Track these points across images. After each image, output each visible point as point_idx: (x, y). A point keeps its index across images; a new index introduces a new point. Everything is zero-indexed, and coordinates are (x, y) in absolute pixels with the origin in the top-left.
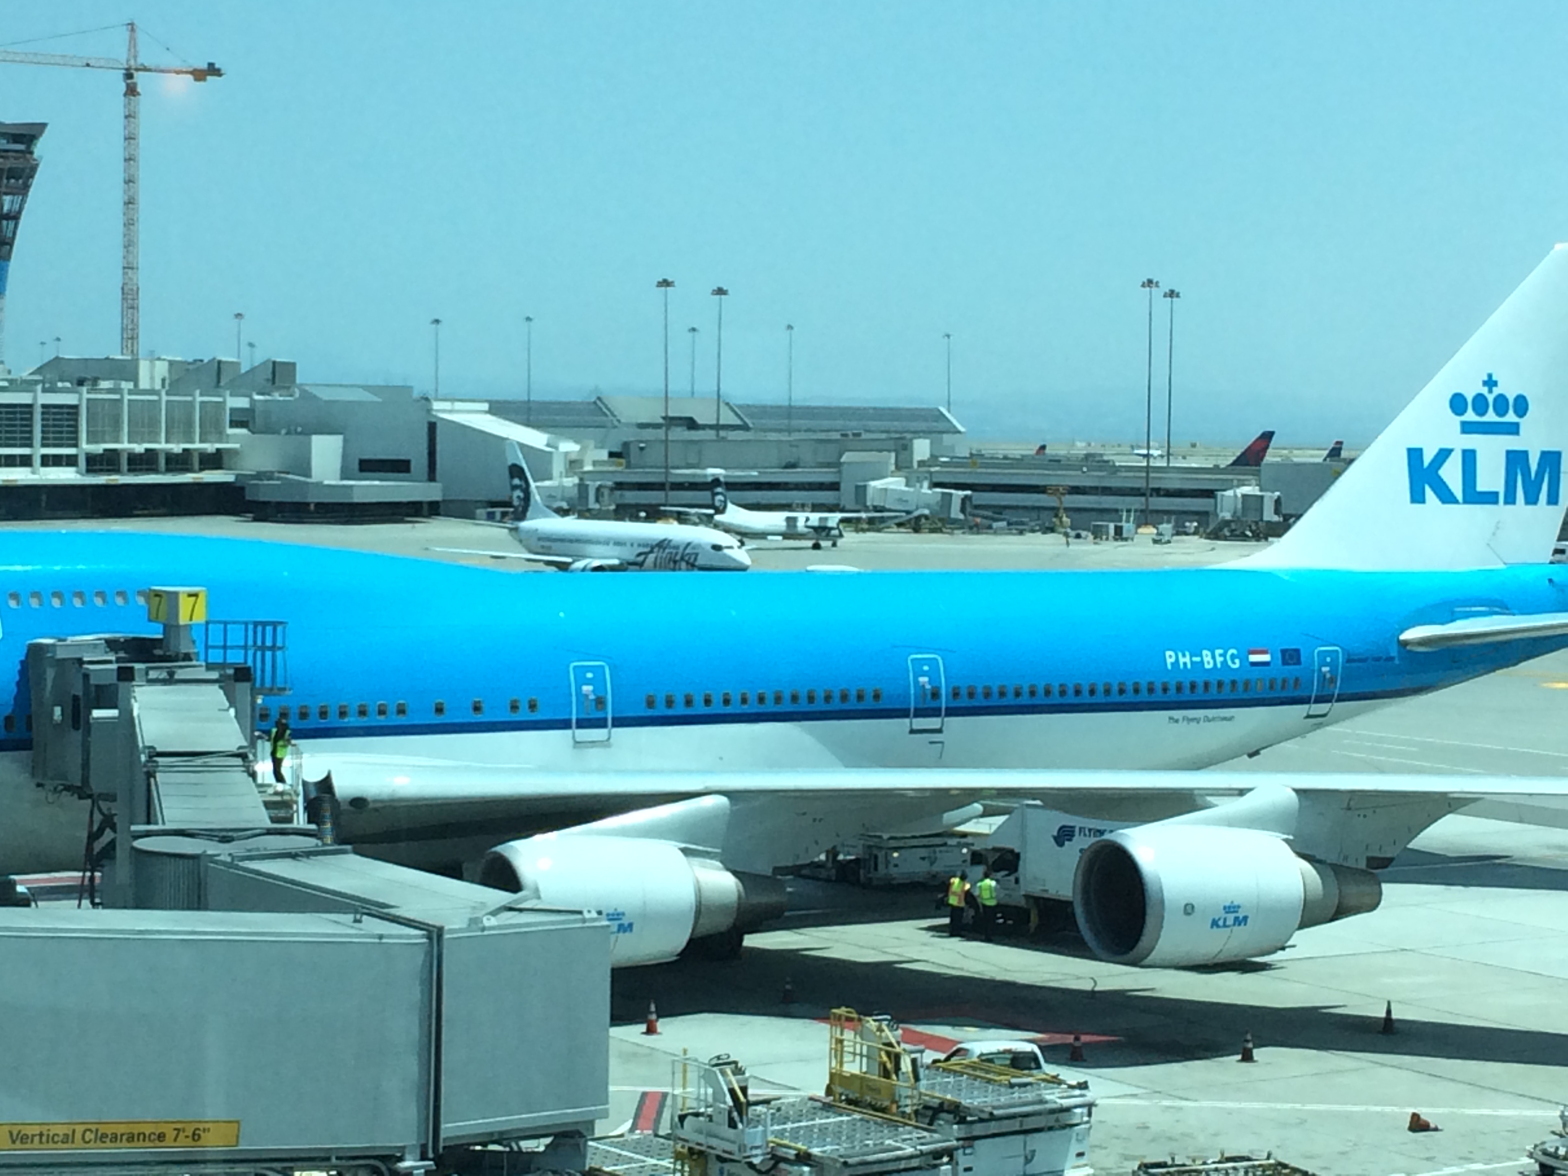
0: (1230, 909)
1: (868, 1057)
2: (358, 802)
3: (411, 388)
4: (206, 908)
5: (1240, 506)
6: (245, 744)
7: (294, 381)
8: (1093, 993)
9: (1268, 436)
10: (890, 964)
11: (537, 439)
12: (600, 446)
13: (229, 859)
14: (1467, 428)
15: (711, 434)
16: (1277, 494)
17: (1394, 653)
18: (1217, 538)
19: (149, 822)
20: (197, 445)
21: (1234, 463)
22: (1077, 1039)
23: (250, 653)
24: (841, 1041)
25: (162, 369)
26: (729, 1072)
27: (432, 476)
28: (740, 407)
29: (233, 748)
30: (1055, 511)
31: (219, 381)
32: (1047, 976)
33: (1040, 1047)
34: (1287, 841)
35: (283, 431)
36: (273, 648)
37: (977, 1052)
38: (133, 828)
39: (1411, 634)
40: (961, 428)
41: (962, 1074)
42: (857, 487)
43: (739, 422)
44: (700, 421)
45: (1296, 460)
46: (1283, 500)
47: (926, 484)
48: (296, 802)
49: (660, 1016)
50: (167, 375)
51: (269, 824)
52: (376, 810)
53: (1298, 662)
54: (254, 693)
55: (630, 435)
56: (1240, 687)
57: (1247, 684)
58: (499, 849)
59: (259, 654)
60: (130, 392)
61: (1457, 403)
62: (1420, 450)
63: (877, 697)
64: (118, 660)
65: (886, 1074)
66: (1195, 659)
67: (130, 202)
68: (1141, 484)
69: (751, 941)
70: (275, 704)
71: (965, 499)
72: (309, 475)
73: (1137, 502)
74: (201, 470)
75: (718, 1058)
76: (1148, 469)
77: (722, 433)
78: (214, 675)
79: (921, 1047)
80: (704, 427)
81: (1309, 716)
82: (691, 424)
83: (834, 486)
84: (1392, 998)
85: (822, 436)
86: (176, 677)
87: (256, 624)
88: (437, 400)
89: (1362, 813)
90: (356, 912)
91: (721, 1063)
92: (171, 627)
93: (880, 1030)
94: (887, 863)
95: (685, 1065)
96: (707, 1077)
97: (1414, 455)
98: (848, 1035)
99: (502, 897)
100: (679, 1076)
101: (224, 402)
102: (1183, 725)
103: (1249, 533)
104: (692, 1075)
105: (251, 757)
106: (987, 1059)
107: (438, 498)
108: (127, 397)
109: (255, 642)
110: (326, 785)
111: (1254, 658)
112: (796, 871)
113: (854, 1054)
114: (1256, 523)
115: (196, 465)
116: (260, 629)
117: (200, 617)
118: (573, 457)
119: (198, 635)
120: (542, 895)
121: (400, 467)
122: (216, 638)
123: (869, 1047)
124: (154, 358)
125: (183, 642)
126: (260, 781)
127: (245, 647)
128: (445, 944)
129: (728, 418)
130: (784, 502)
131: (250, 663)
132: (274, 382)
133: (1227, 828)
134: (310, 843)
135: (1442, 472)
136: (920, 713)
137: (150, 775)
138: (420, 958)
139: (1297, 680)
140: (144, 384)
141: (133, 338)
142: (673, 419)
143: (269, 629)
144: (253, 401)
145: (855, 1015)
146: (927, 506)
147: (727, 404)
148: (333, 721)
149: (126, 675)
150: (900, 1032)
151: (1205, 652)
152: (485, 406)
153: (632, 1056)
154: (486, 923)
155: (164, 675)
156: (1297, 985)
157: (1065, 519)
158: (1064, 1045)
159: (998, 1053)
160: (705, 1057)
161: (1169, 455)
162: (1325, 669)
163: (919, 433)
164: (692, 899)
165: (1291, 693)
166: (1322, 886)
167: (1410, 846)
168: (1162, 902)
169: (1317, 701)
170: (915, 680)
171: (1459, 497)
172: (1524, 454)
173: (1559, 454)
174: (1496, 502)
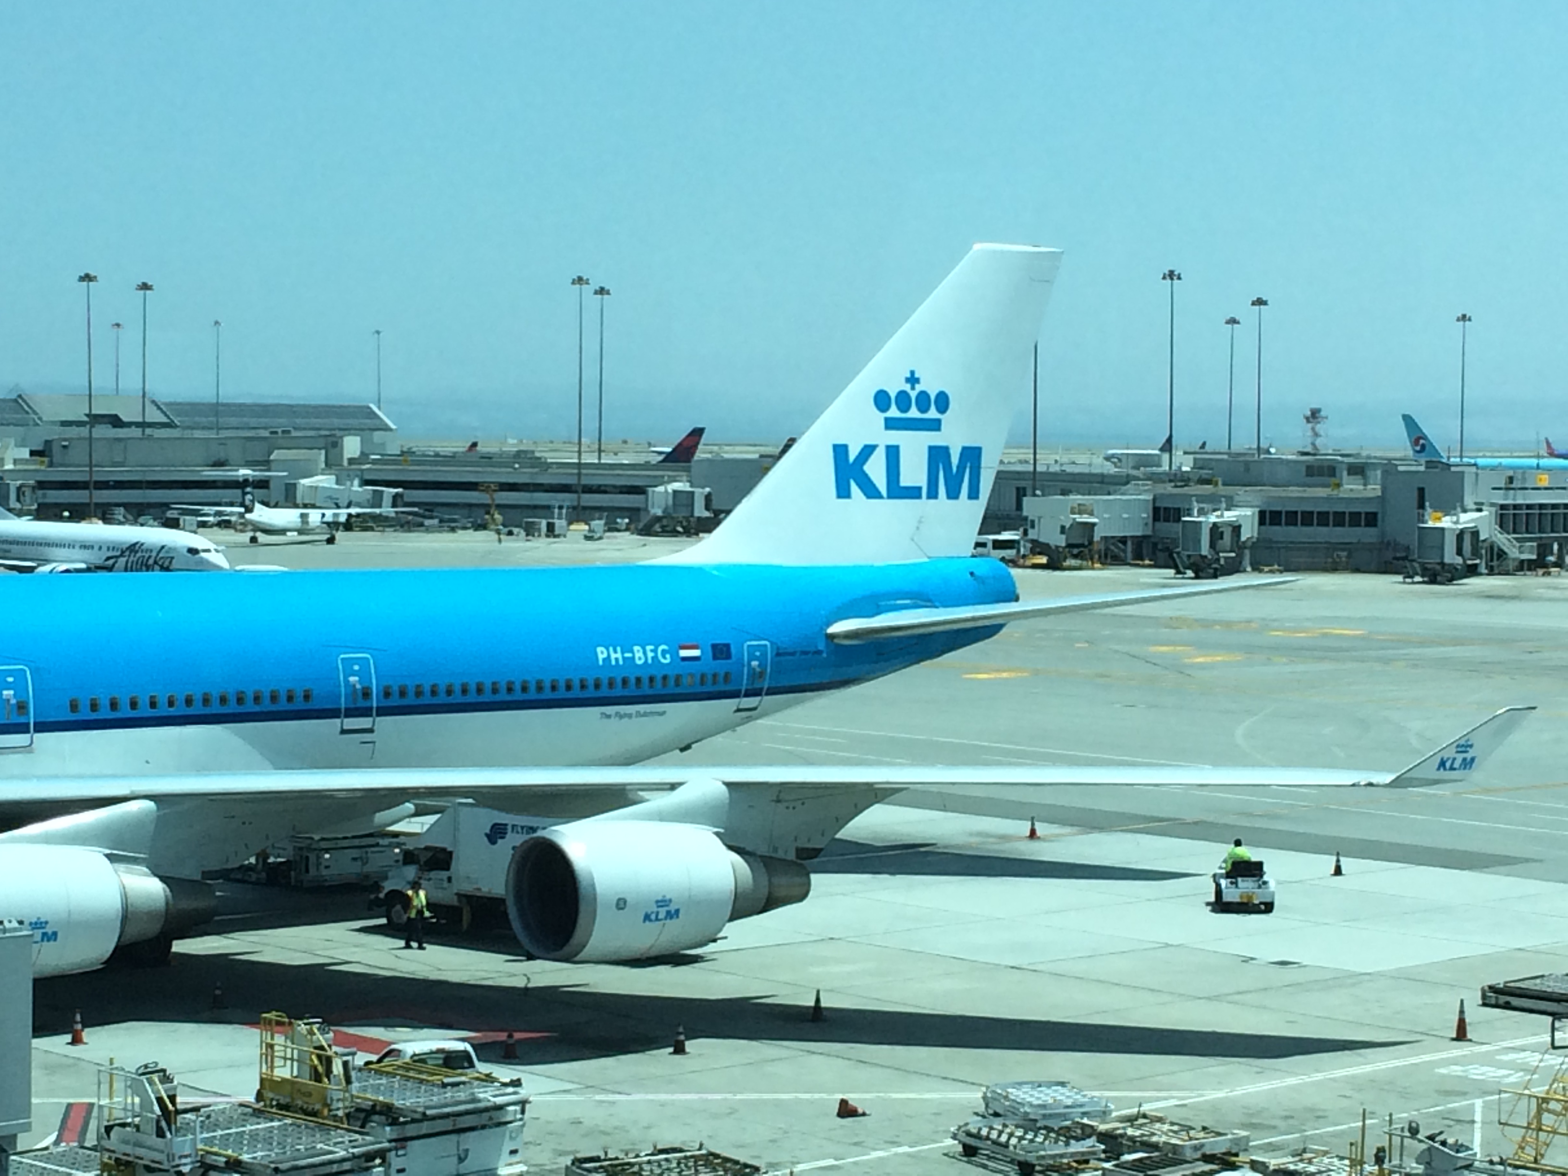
0: (663, 902)
1: (299, 1062)
5: (670, 502)
8: (526, 990)
9: (697, 433)
10: (321, 966)
12: (21, 444)
14: (891, 424)
15: (136, 432)
16: (708, 490)
17: (821, 646)
18: (649, 534)
21: (665, 460)
22: (510, 1036)
24: (271, 1046)
26: (156, 1080)
28: (166, 404)
30: (486, 508)
32: (480, 975)
33: (473, 1046)
34: (717, 834)
37: (410, 1053)
39: (837, 628)
40: (393, 427)
41: (394, 1075)
42: (287, 485)
43: (165, 420)
44: (125, 419)
45: (726, 456)
46: (713, 498)
47: (356, 482)
49: (85, 1025)
53: (728, 657)
55: (53, 433)
56: (672, 682)
57: (678, 677)
61: (881, 400)
62: (845, 447)
63: (307, 697)
65: (317, 1077)
66: (628, 655)
68: (572, 481)
69: (179, 946)
71: (396, 497)
73: (567, 499)
75: (146, 1066)
76: (579, 465)
77: (148, 431)
79: (354, 1049)
80: (129, 425)
81: (739, 710)
82: (115, 421)
83: (263, 484)
84: (820, 987)
85: (250, 433)
89: (790, 805)
91: (147, 1071)
93: (311, 1033)
94: (318, 864)
95: (111, 1075)
96: (134, 1087)
97: (840, 451)
98: (279, 1039)
100: (105, 1087)
102: (614, 721)
103: (680, 529)
104: (119, 1084)
106: (419, 1059)
111: (684, 653)
112: (225, 875)
113: (285, 1059)
114: (687, 519)
123: (299, 1050)
129: (154, 415)
130: (212, 500)
133: (658, 823)
135: (866, 468)
136: (351, 713)
139: (726, 675)
142: (97, 416)
145: (286, 1020)
147: (154, 403)
150: (331, 1035)
151: (636, 648)
153: (57, 1067)
156: (729, 977)
157: (497, 516)
158: (494, 1043)
159: (432, 1052)
160: (132, 1067)
161: (600, 451)
162: (755, 663)
163: (349, 430)
164: (119, 905)
165: (722, 687)
166: (754, 877)
167: (838, 836)
168: (595, 899)
169: (747, 695)
170: (345, 678)
171: (883, 490)
172: (946, 450)
173: (979, 449)
174: (919, 497)
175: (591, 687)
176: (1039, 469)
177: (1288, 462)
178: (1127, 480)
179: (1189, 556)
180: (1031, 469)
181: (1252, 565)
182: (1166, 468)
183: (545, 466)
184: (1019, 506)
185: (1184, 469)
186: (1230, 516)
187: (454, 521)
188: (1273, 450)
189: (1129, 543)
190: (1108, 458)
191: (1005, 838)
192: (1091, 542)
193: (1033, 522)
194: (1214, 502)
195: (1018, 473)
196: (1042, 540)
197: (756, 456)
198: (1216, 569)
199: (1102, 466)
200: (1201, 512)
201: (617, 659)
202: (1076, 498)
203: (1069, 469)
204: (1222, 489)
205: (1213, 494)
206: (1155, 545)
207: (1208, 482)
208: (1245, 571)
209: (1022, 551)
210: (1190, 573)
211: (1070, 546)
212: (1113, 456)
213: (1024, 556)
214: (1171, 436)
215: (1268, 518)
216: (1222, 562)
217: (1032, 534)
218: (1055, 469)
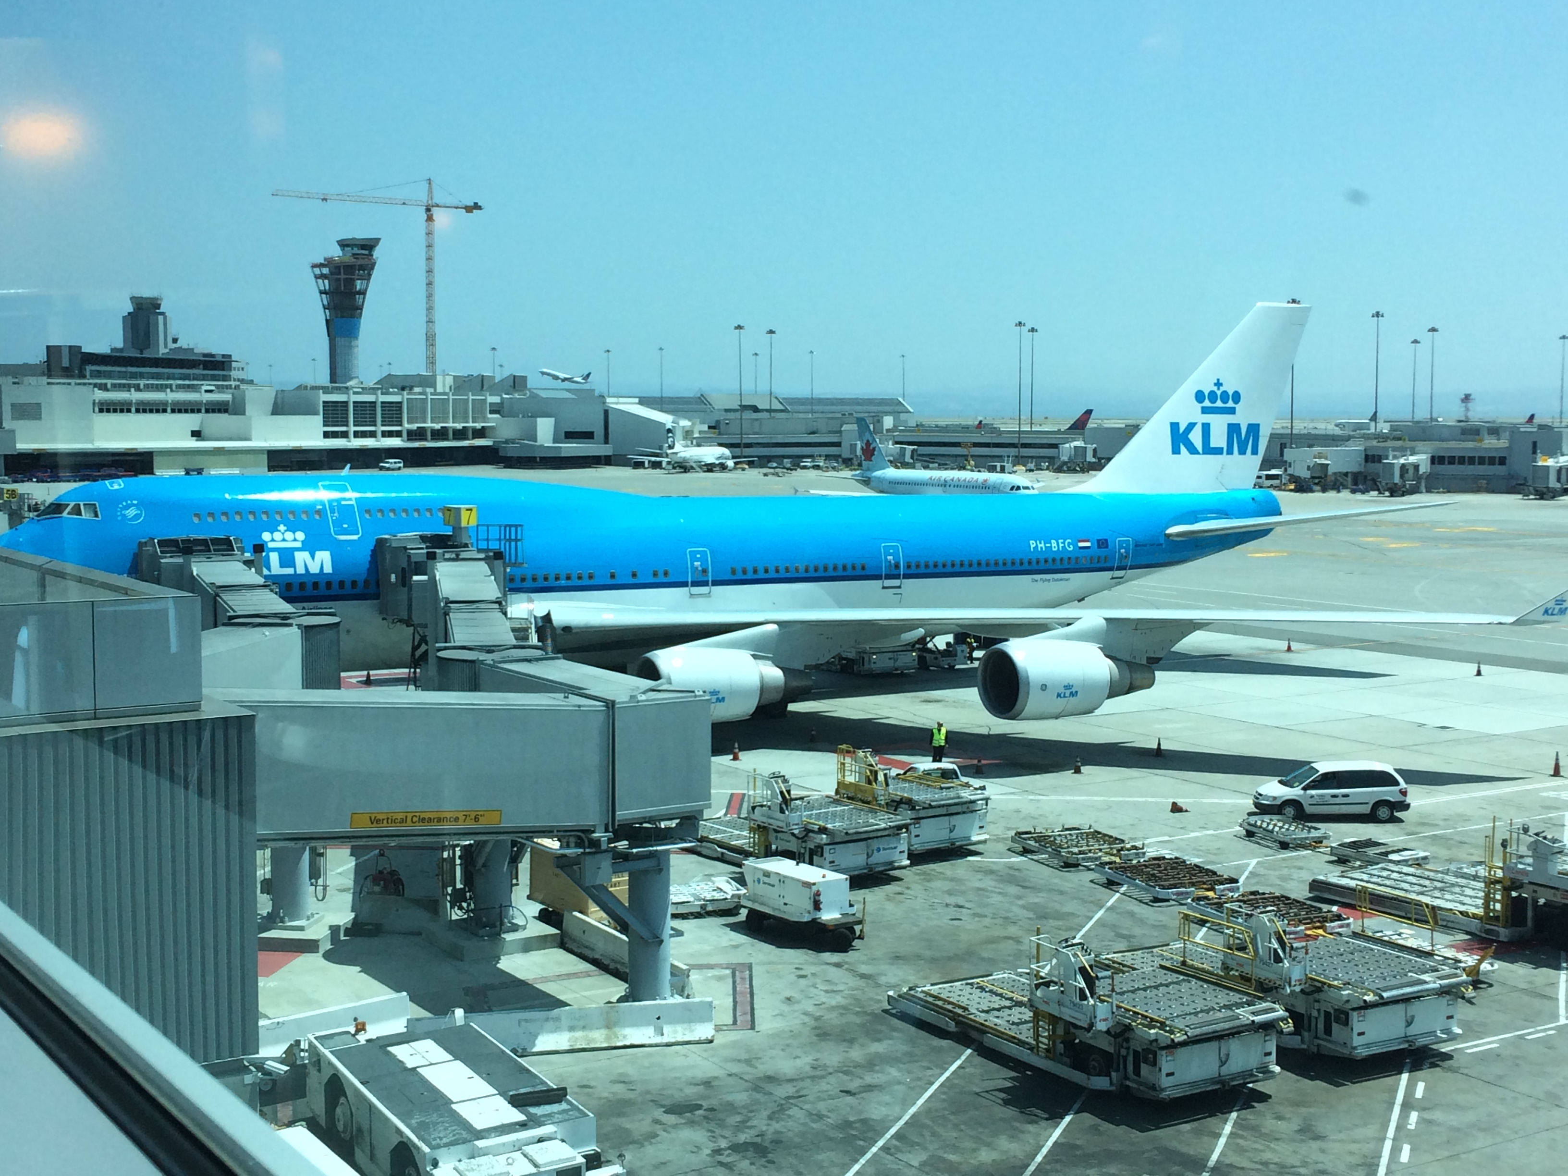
0: (1068, 687)
1: (859, 773)
2: (567, 629)
3: (594, 390)
4: (479, 691)
5: (1073, 453)
6: (500, 595)
7: (526, 387)
8: (989, 736)
9: (1089, 412)
10: (870, 720)
11: (666, 419)
12: (702, 423)
13: (492, 663)
14: (1205, 410)
15: (765, 415)
16: (1095, 445)
17: (1162, 540)
18: (1060, 472)
19: (446, 642)
20: (471, 424)
21: (1070, 428)
22: (979, 761)
23: (503, 543)
24: (843, 764)
25: (449, 381)
26: (780, 781)
27: (606, 441)
28: (784, 399)
29: (494, 599)
30: (965, 457)
31: (482, 387)
32: (961, 725)
33: (958, 767)
34: (1099, 648)
35: (521, 416)
36: (516, 540)
37: (922, 769)
38: (437, 645)
39: (1172, 530)
40: (911, 410)
41: (913, 782)
42: (851, 445)
43: (782, 408)
44: (760, 407)
45: (1105, 426)
46: (1098, 450)
47: (891, 443)
48: (531, 628)
49: (740, 750)
50: (452, 384)
51: (514, 642)
52: (577, 633)
53: (1107, 547)
54: (505, 566)
55: (722, 416)
56: (1073, 561)
57: (1077, 558)
58: (649, 655)
59: (507, 544)
60: (432, 394)
61: (1199, 396)
62: (1178, 424)
63: (863, 568)
64: (427, 548)
65: (869, 782)
66: (1048, 545)
67: (430, 284)
68: (1016, 441)
69: (792, 707)
70: (518, 572)
71: (913, 451)
72: (536, 441)
73: (1013, 451)
74: (473, 438)
75: (774, 774)
76: (1019, 432)
77: (773, 414)
78: (482, 556)
79: (889, 767)
80: (763, 410)
81: (1113, 578)
82: (755, 409)
83: (838, 444)
84: (1160, 736)
85: (831, 415)
86: (461, 557)
87: (506, 526)
88: (609, 396)
89: (1144, 632)
90: (565, 693)
91: (775, 776)
92: (457, 528)
93: (866, 757)
94: (870, 661)
95: (755, 778)
96: (767, 785)
97: (1174, 426)
98: (848, 760)
99: (648, 683)
100: (751, 785)
101: (485, 400)
102: (1040, 583)
103: (1078, 469)
104: (759, 783)
105: (504, 603)
106: (928, 773)
107: (610, 454)
108: (430, 397)
109: (505, 536)
110: (547, 618)
111: (1081, 544)
112: (817, 667)
113: (851, 771)
114: (1083, 463)
115: (470, 436)
116: (508, 529)
117: (473, 522)
118: (688, 429)
119: (473, 535)
120: (673, 681)
121: (588, 436)
122: (482, 535)
123: (860, 767)
124: (445, 375)
125: (463, 536)
126: (509, 616)
127: (500, 540)
128: (616, 710)
129: (776, 406)
130: (809, 454)
131: (502, 549)
132: (514, 387)
133: (1065, 641)
134: (538, 653)
135: (1190, 436)
136: (889, 577)
137: (446, 614)
138: (601, 717)
139: (1106, 558)
140: (440, 389)
141: (433, 363)
142: (745, 406)
143: (513, 529)
144: (502, 398)
145: (851, 749)
146: (892, 456)
147: (776, 398)
148: (552, 583)
149: (432, 556)
150: (877, 758)
151: (1053, 541)
152: (637, 400)
153: (725, 773)
154: (640, 698)
155: (454, 556)
156: (1105, 729)
157: (972, 463)
158: (972, 765)
159: (934, 770)
160: (766, 773)
161: (1031, 424)
162: (1123, 551)
163: (887, 413)
164: (758, 683)
165: (1102, 565)
166: (1120, 674)
167: (1172, 650)
168: (1029, 683)
169: (1117, 569)
170: (886, 558)
171: (1200, 450)
172: (1238, 426)
173: (1258, 425)
174: (1222, 453)
175: (1026, 564)
176: (1294, 432)
177: (1449, 426)
178: (1348, 438)
179: (1387, 484)
180: (1289, 431)
181: (1426, 487)
182: (1373, 430)
183: (1000, 433)
184: (1282, 455)
185: (1384, 431)
186: (1412, 459)
187: (946, 464)
188: (1440, 419)
189: (1350, 475)
190: (1337, 425)
191: (1272, 651)
192: (1326, 476)
193: (1290, 463)
194: (1403, 452)
195: (1281, 434)
196: (1296, 474)
197: (1123, 426)
198: (1404, 492)
199: (1333, 430)
200: (1395, 457)
201: (1041, 548)
202: (1317, 449)
203: (1313, 432)
204: (1409, 444)
205: (1402, 447)
206: (1365, 477)
207: (1399, 439)
208: (1421, 492)
209: (1284, 481)
210: (1387, 494)
211: (1313, 478)
212: (1341, 424)
213: (1284, 484)
214: (1376, 413)
215: (1436, 460)
216: (1408, 486)
217: (1290, 471)
218: (1305, 432)
